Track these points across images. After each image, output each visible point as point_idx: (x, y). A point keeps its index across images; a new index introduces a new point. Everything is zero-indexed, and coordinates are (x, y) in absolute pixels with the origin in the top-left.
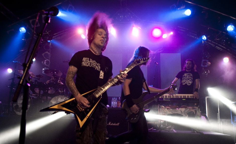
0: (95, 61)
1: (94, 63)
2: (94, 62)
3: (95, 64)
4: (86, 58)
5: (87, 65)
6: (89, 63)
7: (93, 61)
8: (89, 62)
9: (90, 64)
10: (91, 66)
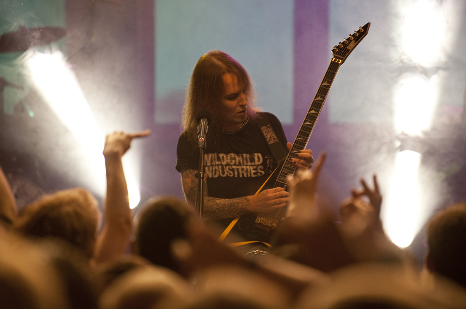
0: (233, 155)
1: (233, 161)
2: (232, 159)
3: (235, 165)
4: (210, 155)
5: (215, 174)
6: (220, 167)
7: (229, 155)
8: (218, 165)
9: (223, 169)
10: (225, 175)
